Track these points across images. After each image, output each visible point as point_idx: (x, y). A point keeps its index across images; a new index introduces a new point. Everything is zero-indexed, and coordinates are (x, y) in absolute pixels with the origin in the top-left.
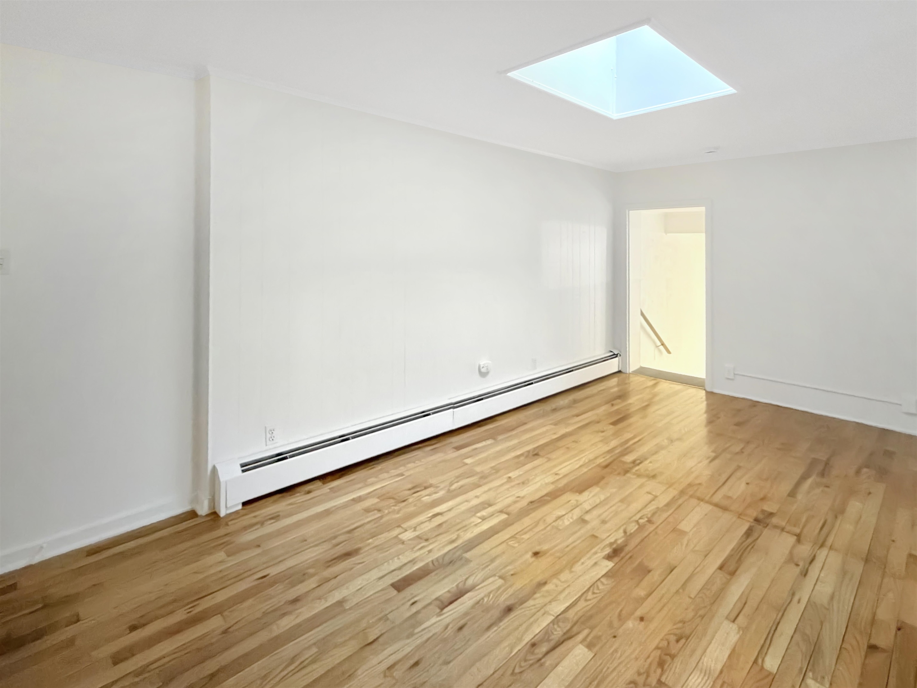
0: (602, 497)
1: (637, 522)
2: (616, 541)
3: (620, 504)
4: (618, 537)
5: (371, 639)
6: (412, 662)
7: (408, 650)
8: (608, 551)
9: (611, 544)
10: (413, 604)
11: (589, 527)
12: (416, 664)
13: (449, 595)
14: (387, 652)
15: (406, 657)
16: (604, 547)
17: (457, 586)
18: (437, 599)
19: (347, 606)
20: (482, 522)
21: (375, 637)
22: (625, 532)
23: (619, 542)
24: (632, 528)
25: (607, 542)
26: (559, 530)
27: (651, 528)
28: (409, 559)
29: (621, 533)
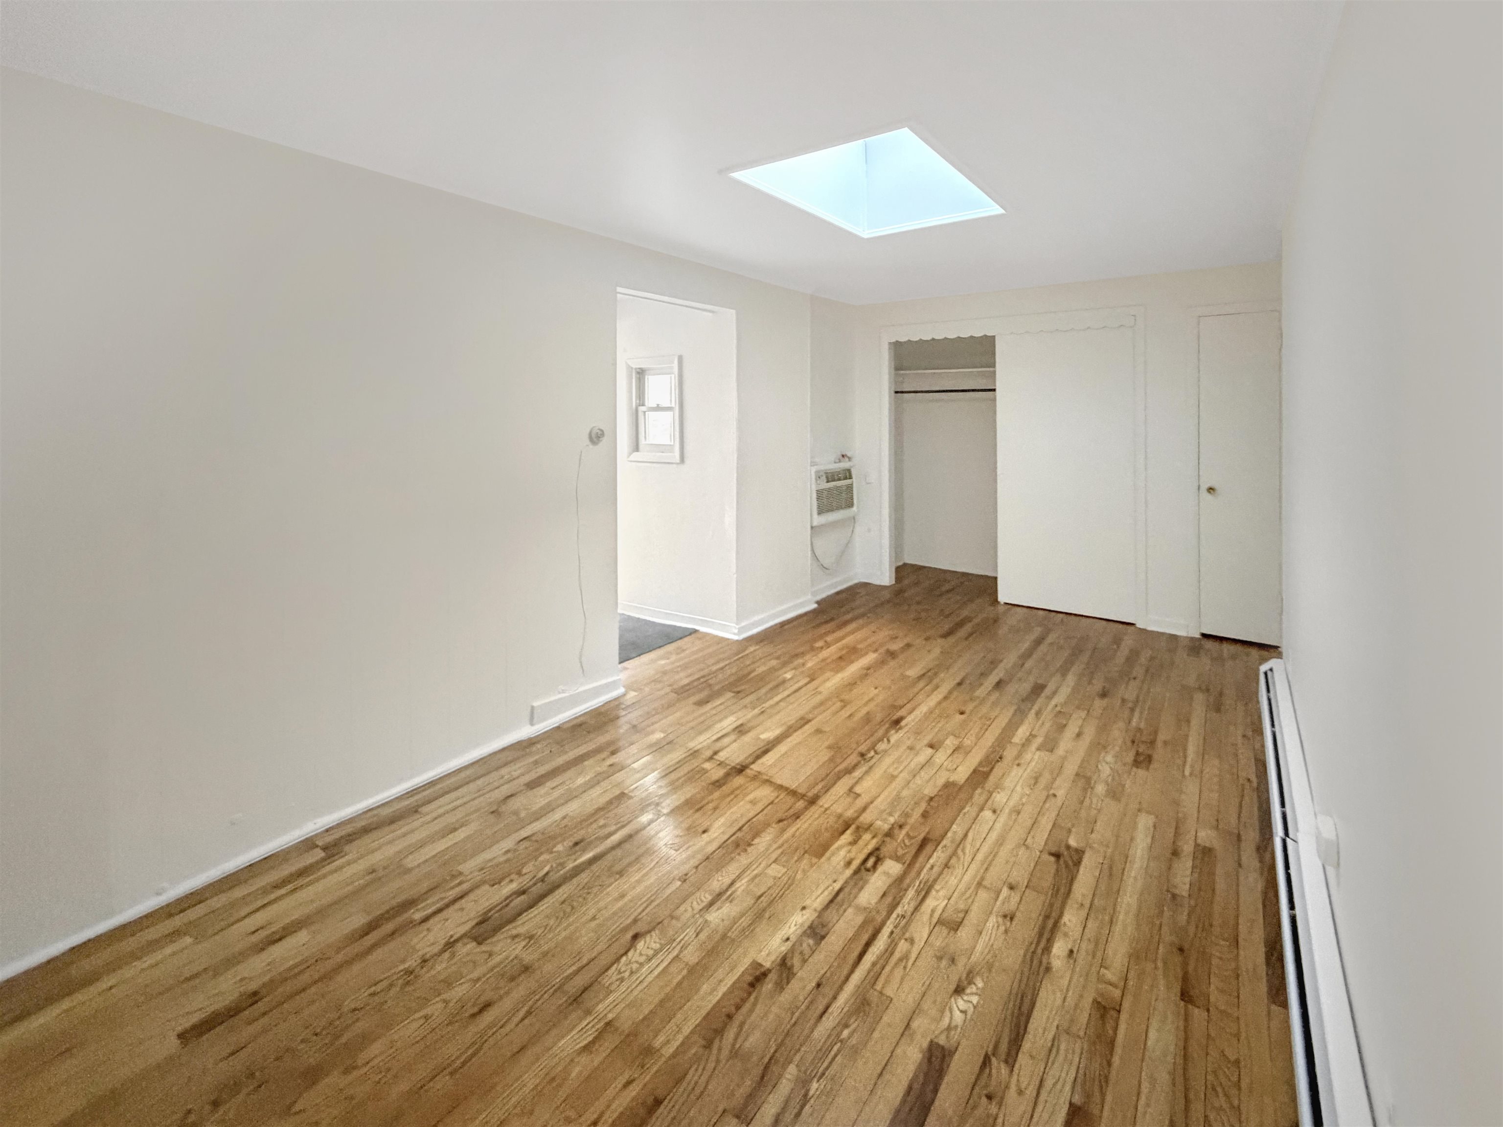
0: (918, 781)
1: (876, 753)
2: (897, 732)
3: (895, 773)
4: (895, 737)
8: (903, 723)
9: (900, 728)
11: (926, 742)
16: (906, 725)
22: (889, 741)
23: (893, 732)
24: (881, 746)
25: (905, 730)
26: (952, 734)
27: (863, 748)
29: (893, 740)
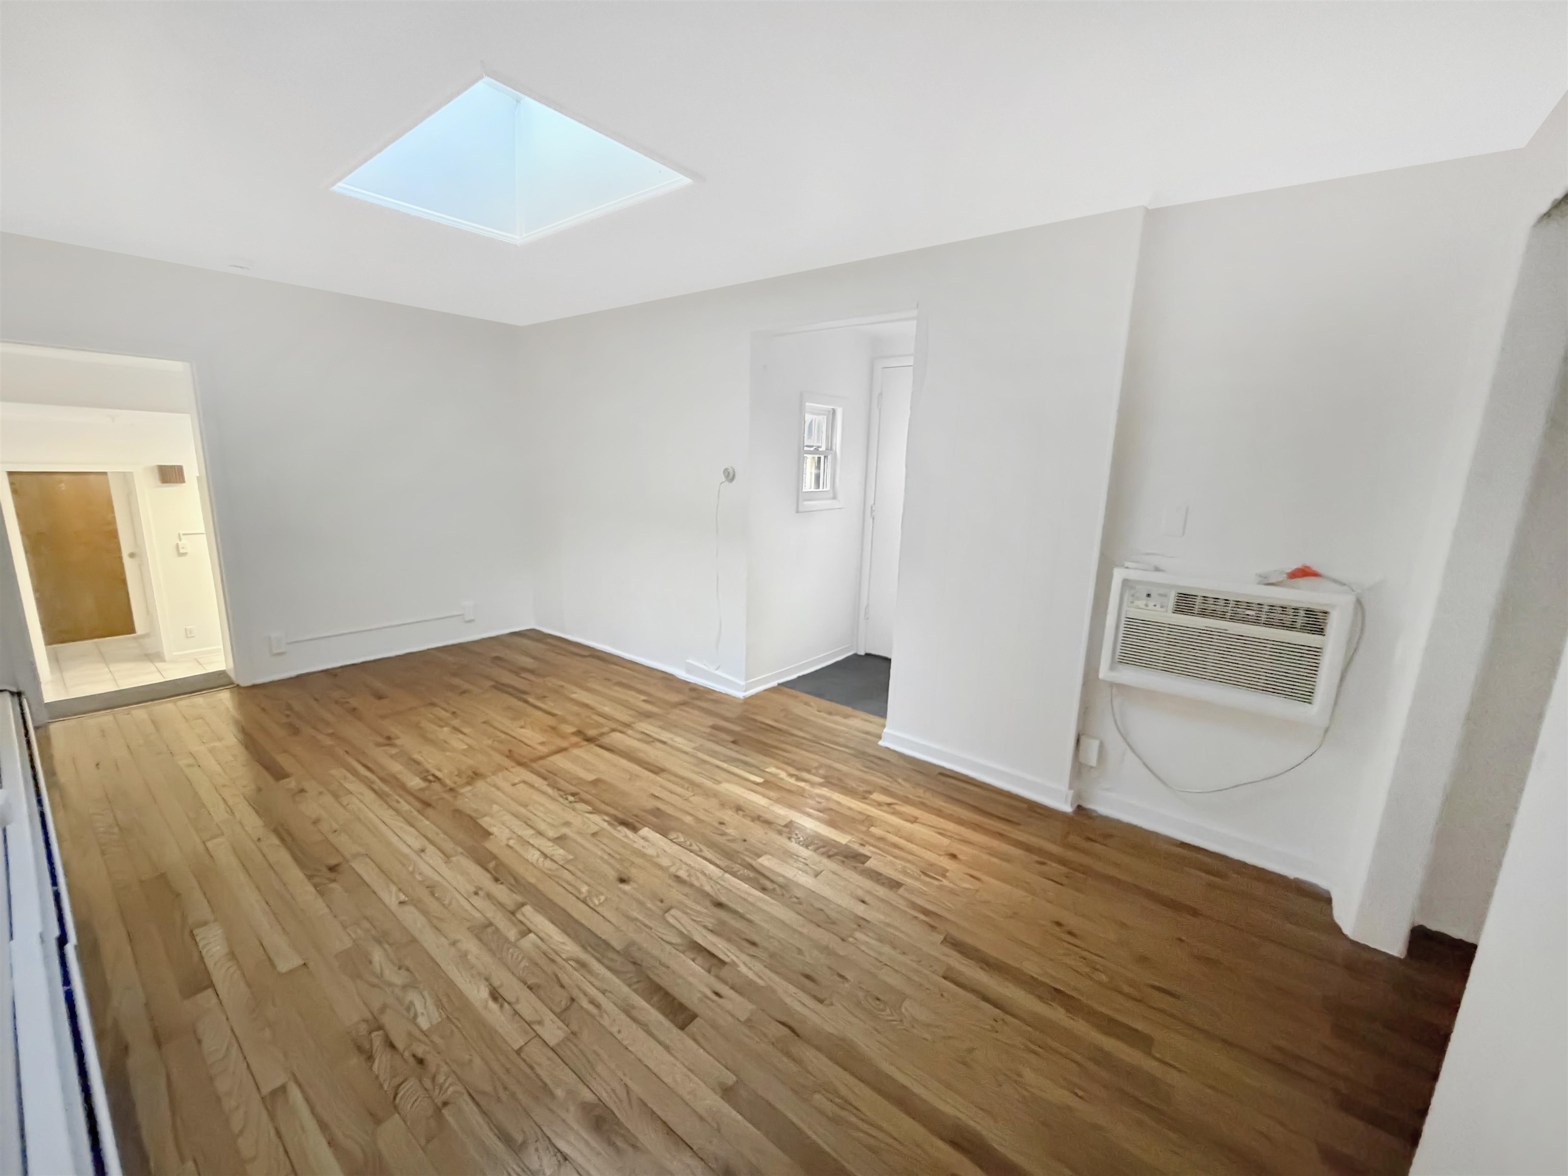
5: (785, 1031)
6: (807, 982)
7: (792, 989)
10: (717, 994)
12: (808, 977)
13: (699, 959)
14: (799, 1008)
15: (803, 989)
17: (683, 952)
18: (709, 971)
19: (731, 1079)
20: (535, 931)
21: (781, 1026)
26: (575, 859)
28: (623, 1016)
